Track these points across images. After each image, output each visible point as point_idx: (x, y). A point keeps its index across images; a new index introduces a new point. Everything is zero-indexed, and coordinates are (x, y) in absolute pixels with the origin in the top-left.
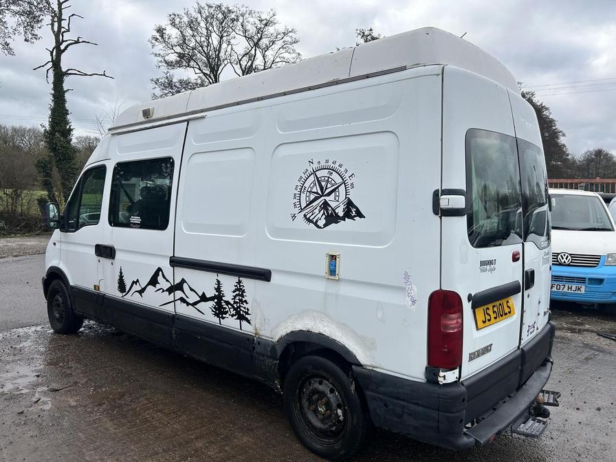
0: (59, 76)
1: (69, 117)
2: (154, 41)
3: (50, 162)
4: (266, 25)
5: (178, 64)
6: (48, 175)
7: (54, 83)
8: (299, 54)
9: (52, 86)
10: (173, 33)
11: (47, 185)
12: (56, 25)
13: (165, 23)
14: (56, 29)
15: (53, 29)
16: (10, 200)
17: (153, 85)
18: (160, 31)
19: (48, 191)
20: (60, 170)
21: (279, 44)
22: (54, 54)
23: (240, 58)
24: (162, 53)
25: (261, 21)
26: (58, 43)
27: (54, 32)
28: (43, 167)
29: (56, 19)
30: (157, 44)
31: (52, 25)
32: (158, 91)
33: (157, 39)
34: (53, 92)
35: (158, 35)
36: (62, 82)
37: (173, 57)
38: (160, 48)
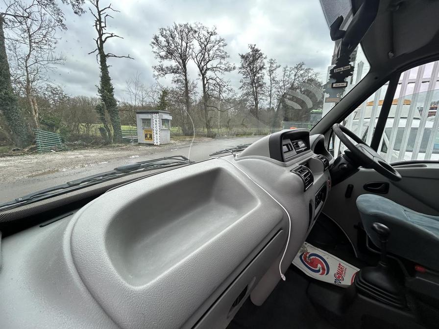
0: (103, 58)
1: (111, 82)
2: (153, 45)
3: (103, 107)
4: (211, 35)
5: (166, 57)
6: (103, 114)
7: (100, 61)
8: (226, 53)
9: (100, 63)
10: (162, 39)
11: (103, 120)
12: (98, 26)
13: (158, 33)
14: (98, 28)
15: (97, 28)
16: (85, 129)
17: (153, 70)
18: (156, 38)
19: (104, 124)
20: (109, 112)
21: (216, 47)
22: (99, 43)
23: (196, 55)
24: (157, 51)
25: (208, 33)
26: (101, 35)
27: (97, 30)
28: (99, 109)
29: (98, 23)
30: (154, 46)
31: (96, 26)
32: (156, 73)
33: (154, 43)
34: (101, 67)
35: (155, 42)
36: (105, 61)
37: (163, 54)
38: (156, 48)
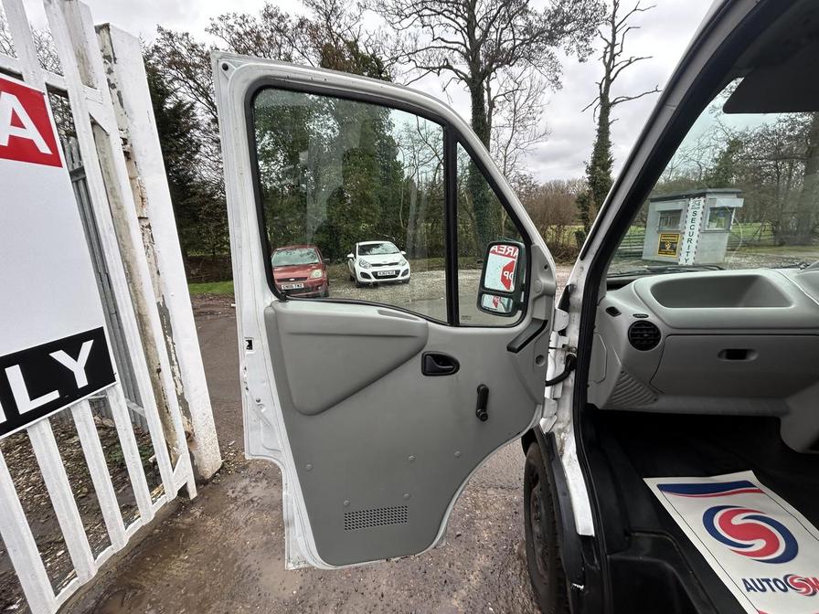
1: (611, 149)
3: (588, 197)
6: (586, 209)
7: (600, 117)
9: (598, 121)
12: (608, 55)
14: (607, 59)
15: (604, 61)
19: (585, 224)
22: (603, 86)
26: (609, 72)
27: (605, 64)
28: (582, 201)
29: (608, 50)
31: (604, 57)
36: (608, 114)
